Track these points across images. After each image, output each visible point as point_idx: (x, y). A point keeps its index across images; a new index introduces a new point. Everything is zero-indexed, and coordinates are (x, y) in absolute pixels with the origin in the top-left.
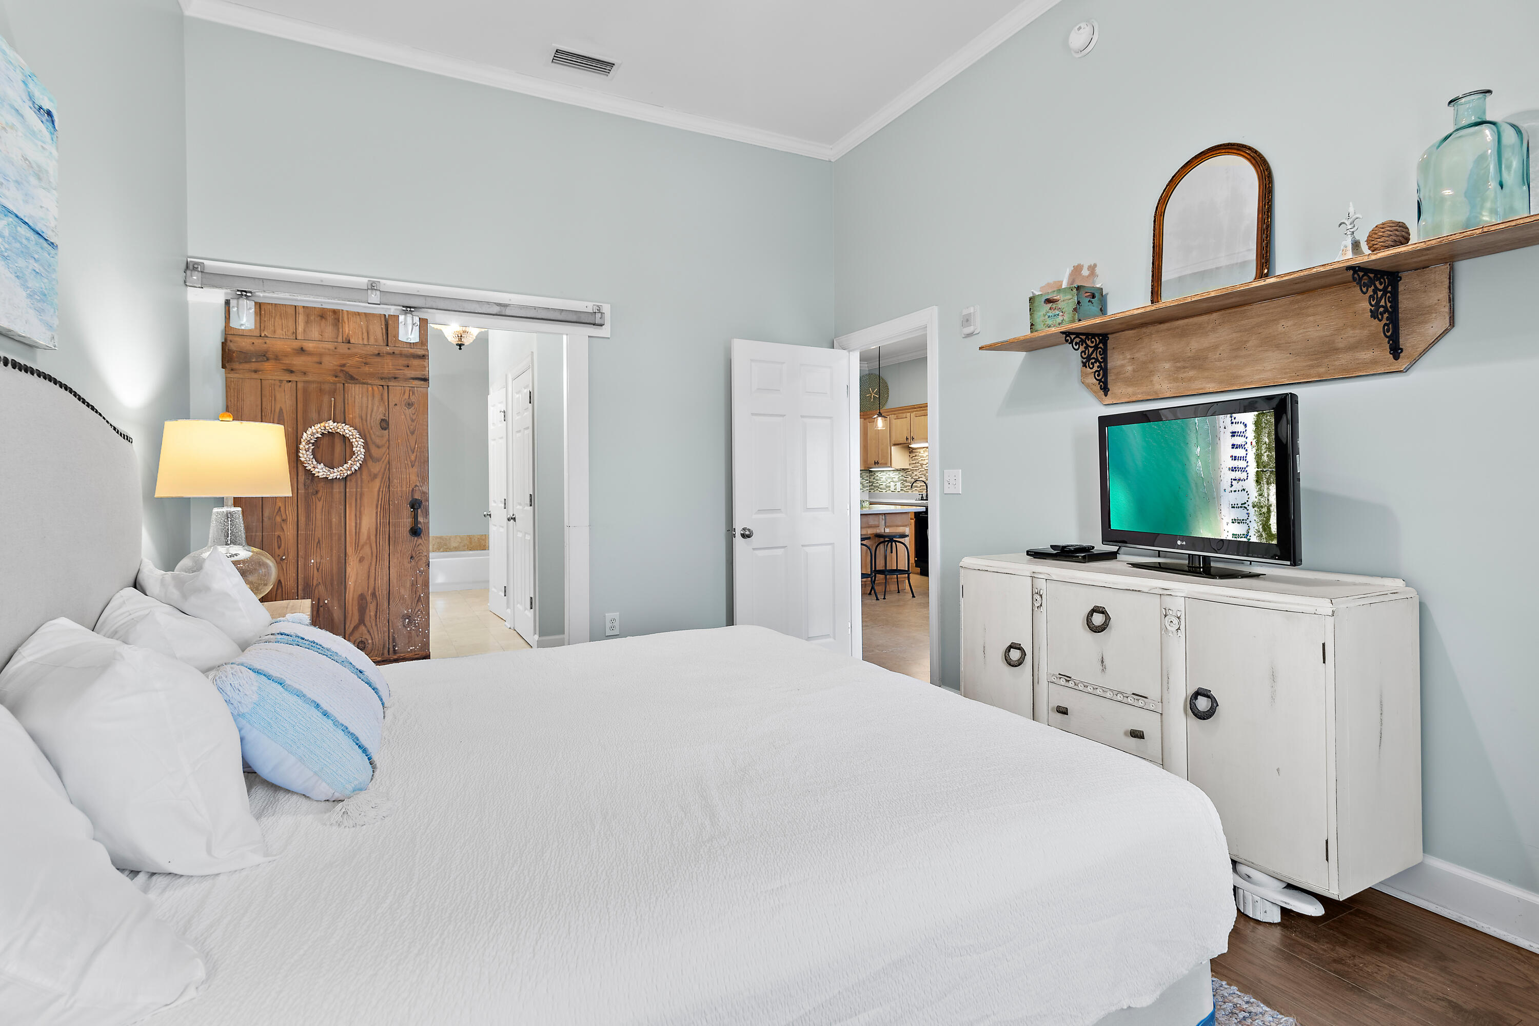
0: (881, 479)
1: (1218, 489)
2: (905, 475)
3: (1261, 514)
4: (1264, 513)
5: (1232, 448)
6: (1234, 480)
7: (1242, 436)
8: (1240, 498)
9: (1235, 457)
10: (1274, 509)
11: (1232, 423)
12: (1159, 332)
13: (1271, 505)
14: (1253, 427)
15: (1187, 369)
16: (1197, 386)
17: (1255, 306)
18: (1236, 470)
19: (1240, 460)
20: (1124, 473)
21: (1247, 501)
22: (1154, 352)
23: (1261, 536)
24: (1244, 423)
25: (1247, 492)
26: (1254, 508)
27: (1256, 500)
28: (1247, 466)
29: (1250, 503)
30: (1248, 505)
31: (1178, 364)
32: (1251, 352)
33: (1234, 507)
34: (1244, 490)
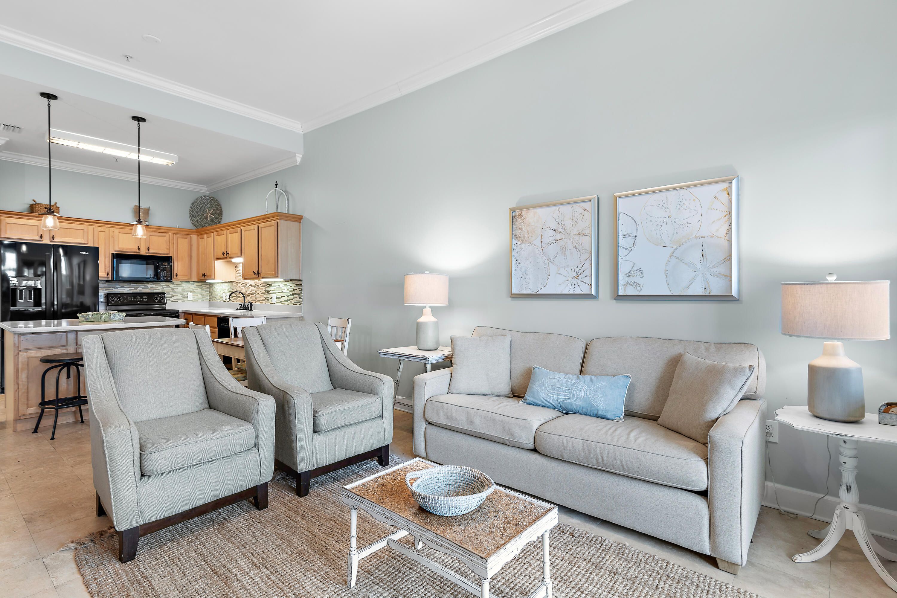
0: (217, 290)
2: (232, 286)
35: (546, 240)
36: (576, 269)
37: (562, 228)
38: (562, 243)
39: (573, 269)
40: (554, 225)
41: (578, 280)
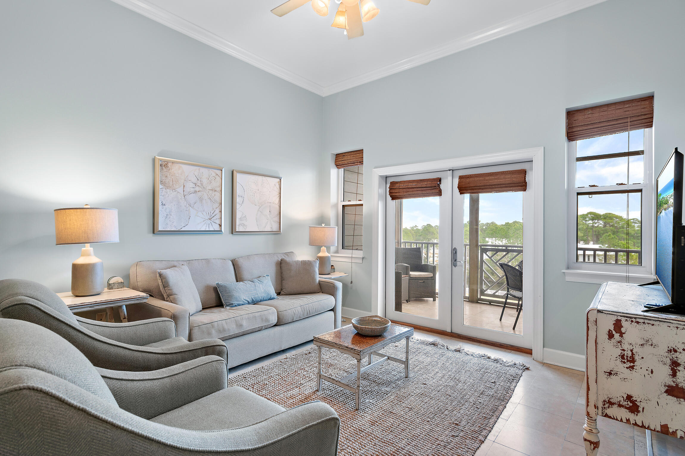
35: (187, 189)
36: (210, 213)
37: (200, 184)
38: (199, 194)
39: (207, 213)
40: (194, 180)
41: (211, 221)
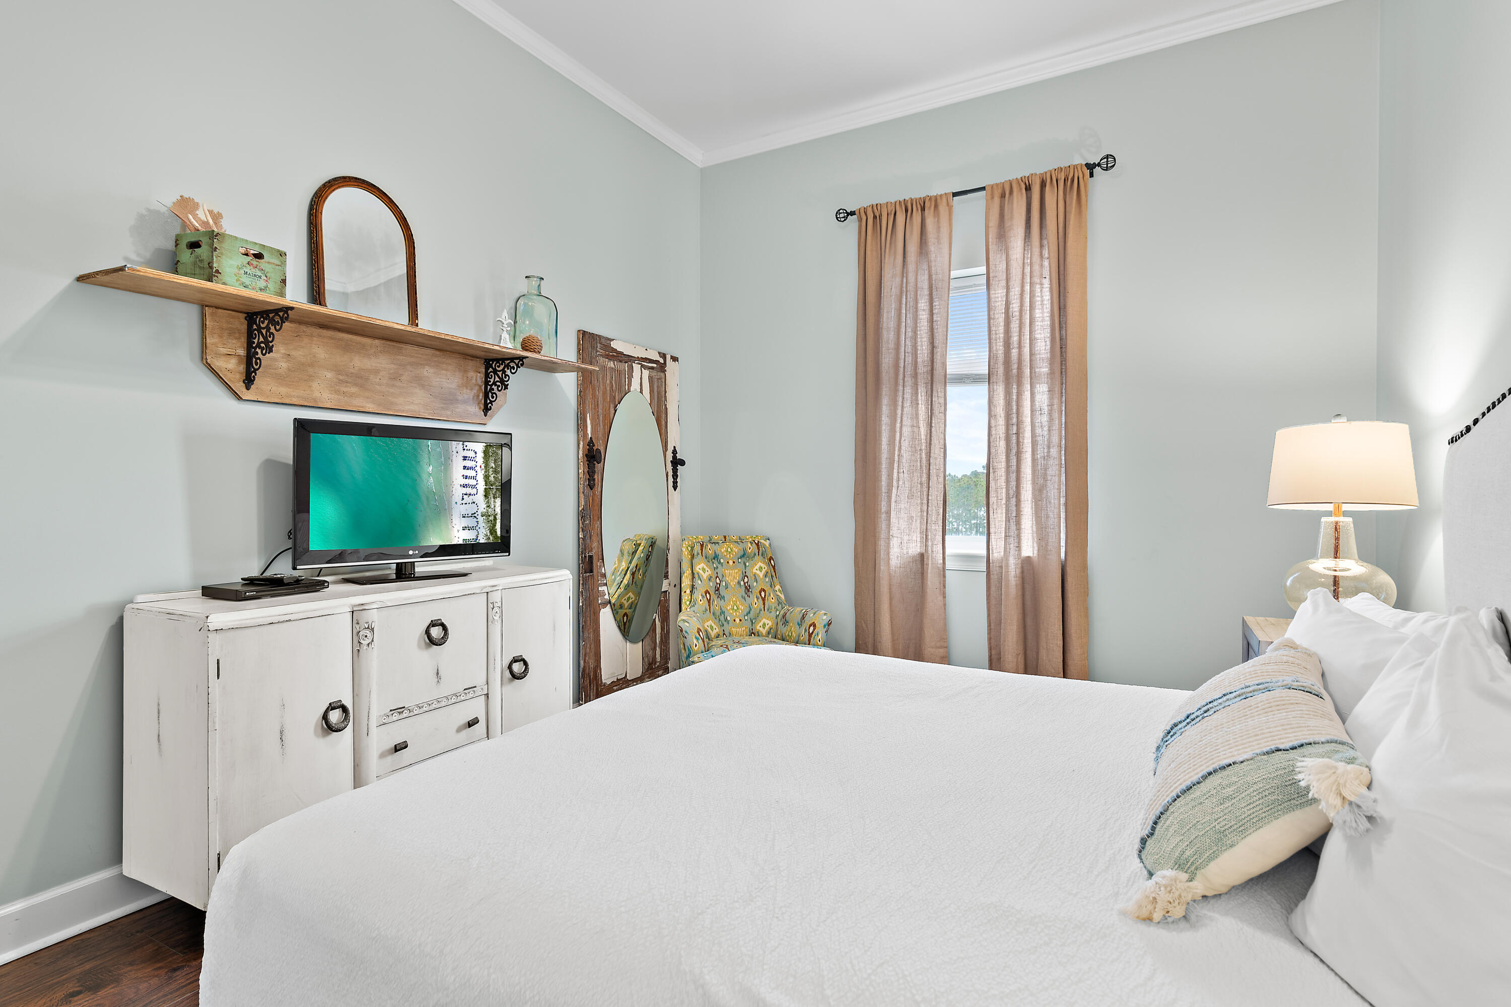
1: (450, 502)
3: (488, 521)
4: (491, 520)
5: (464, 469)
6: (465, 494)
7: (473, 460)
8: (471, 509)
9: (466, 476)
10: (499, 517)
11: (464, 449)
12: (320, 336)
13: (497, 514)
14: (483, 455)
15: (349, 385)
16: (358, 403)
17: (409, 347)
18: (467, 487)
19: (471, 479)
20: (333, 483)
21: (477, 512)
22: (315, 356)
23: (489, 538)
24: (474, 451)
25: (477, 504)
26: (482, 516)
27: (485, 510)
28: (477, 484)
29: (479, 513)
30: (478, 515)
31: (341, 377)
32: (404, 385)
33: (465, 517)
34: (474, 503)
